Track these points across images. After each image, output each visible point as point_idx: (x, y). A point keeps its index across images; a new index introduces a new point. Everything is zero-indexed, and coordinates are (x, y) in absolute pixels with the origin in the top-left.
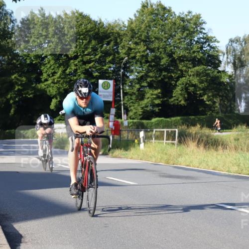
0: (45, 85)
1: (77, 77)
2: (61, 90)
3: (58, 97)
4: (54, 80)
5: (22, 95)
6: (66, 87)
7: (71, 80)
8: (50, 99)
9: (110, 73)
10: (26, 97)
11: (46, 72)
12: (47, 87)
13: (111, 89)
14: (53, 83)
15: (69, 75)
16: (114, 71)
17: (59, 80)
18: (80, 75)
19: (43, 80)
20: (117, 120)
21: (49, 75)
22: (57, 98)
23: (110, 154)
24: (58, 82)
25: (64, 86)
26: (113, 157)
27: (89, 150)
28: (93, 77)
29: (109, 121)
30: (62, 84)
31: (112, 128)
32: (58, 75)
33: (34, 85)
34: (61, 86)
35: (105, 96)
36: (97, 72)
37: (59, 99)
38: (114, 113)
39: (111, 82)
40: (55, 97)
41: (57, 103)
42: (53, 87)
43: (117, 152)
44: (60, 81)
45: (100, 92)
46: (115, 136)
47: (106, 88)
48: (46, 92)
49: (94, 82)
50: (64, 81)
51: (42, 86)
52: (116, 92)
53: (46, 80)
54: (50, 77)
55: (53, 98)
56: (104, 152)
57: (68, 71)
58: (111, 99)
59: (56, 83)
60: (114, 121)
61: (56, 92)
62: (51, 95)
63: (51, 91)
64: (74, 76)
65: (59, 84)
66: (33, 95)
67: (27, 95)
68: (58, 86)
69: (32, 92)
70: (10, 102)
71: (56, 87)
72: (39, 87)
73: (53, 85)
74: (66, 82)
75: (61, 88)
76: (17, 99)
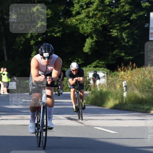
0: (77, 20)
1: (120, 9)
2: (98, 27)
3: (94, 36)
4: (89, 12)
6: (105, 23)
7: (112, 13)
8: (83, 38)
10: (51, 35)
11: (79, 2)
12: (80, 23)
14: (88, 16)
15: (109, 5)
17: (95, 12)
18: (123, 6)
19: (74, 13)
21: (82, 7)
22: (92, 38)
24: (94, 15)
25: (103, 21)
28: (142, 9)
30: (100, 19)
32: (94, 6)
33: (62, 20)
34: (98, 21)
37: (95, 39)
40: (90, 35)
41: (93, 44)
42: (87, 22)
44: (97, 14)
45: (152, 29)
48: (78, 29)
50: (102, 15)
51: (73, 21)
53: (78, 13)
55: (87, 37)
57: (107, 1)
59: (92, 17)
61: (91, 29)
62: (85, 33)
63: (85, 28)
65: (96, 18)
66: (61, 33)
67: (53, 34)
68: (95, 21)
69: (60, 29)
70: (30, 43)
71: (92, 22)
72: (69, 23)
73: (88, 20)
74: (105, 16)
75: (99, 23)
76: (39, 39)
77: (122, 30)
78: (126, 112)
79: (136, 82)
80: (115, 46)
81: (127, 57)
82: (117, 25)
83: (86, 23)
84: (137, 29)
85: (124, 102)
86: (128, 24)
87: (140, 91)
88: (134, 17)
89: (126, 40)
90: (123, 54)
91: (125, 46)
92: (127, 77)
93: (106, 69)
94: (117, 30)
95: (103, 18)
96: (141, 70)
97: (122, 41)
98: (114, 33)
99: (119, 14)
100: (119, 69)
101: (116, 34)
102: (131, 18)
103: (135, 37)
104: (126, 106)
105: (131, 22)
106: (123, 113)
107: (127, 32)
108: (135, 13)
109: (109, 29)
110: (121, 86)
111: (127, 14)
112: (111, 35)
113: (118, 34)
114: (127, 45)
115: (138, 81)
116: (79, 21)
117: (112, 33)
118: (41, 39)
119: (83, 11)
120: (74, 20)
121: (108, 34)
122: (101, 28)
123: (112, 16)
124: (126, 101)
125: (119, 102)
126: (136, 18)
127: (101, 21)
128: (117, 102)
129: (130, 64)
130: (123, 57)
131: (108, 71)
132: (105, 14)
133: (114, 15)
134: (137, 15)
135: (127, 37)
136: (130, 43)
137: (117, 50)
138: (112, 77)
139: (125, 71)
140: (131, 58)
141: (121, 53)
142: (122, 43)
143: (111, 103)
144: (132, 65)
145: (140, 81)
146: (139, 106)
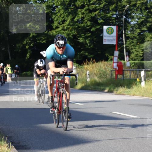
0: (56, 32)
1: (84, 24)
2: (70, 36)
4: (64, 27)
5: (36, 41)
6: (75, 34)
7: (79, 27)
9: (114, 19)
10: (40, 42)
11: (57, 20)
12: (58, 34)
13: (115, 34)
14: (63, 29)
15: (77, 22)
16: (117, 18)
17: (68, 27)
18: (86, 22)
19: (54, 27)
20: (120, 61)
21: (59, 23)
23: (115, 92)
24: (68, 29)
25: (73, 32)
26: (118, 94)
27: (62, 84)
28: (98, 24)
29: (113, 63)
30: (71, 31)
31: (116, 69)
32: (67, 23)
34: (70, 32)
35: (109, 40)
36: (102, 19)
38: (118, 56)
39: (115, 28)
43: (121, 90)
44: (69, 28)
45: (105, 36)
46: (119, 75)
47: (110, 33)
49: (99, 28)
50: (73, 28)
52: (119, 36)
53: (57, 27)
54: (60, 25)
56: (109, 90)
57: (76, 19)
58: (114, 43)
59: (66, 30)
60: (118, 62)
64: (81, 23)
65: (69, 30)
66: (46, 41)
67: (41, 41)
68: (68, 32)
69: (45, 38)
70: (26, 47)
71: (66, 33)
72: (51, 34)
73: (64, 31)
74: (75, 29)
75: (71, 34)
76: (32, 45)
77: (86, 38)
78: (89, 91)
79: (95, 72)
80: (82, 49)
81: (89, 55)
82: (82, 35)
83: (62, 34)
84: (96, 37)
85: (88, 84)
86: (90, 34)
87: (98, 78)
88: (93, 29)
89: (89, 44)
90: (87, 54)
91: (88, 48)
92: (90, 69)
93: (76, 64)
94: (83, 38)
95: (73, 30)
96: (98, 64)
97: (86, 45)
98: (81, 40)
99: (84, 28)
100: (85, 63)
101: (82, 41)
102: (92, 30)
103: (94, 42)
104: (89, 87)
105: (92, 32)
106: (87, 92)
107: (89, 39)
108: (94, 27)
109: (77, 38)
110: (86, 75)
111: (89, 27)
112: (79, 41)
113: (83, 40)
114: (89, 47)
115: (96, 71)
116: (58, 33)
117: (79, 40)
118: (33, 44)
119: (60, 26)
120: (55, 32)
121: (77, 41)
122: (72, 37)
123: (79, 29)
124: (89, 84)
125: (85, 85)
126: (94, 30)
127: (72, 32)
128: (83, 85)
129: (91, 60)
130: (87, 55)
131: (78, 65)
132: (75, 27)
133: (80, 28)
134: (96, 28)
135: (89, 43)
136: (91, 46)
137: (83, 51)
138: (80, 69)
139: (88, 64)
140: (92, 56)
141: (85, 53)
142: (86, 46)
143: (79, 86)
144: (93, 60)
145: (98, 71)
146: (97, 87)
